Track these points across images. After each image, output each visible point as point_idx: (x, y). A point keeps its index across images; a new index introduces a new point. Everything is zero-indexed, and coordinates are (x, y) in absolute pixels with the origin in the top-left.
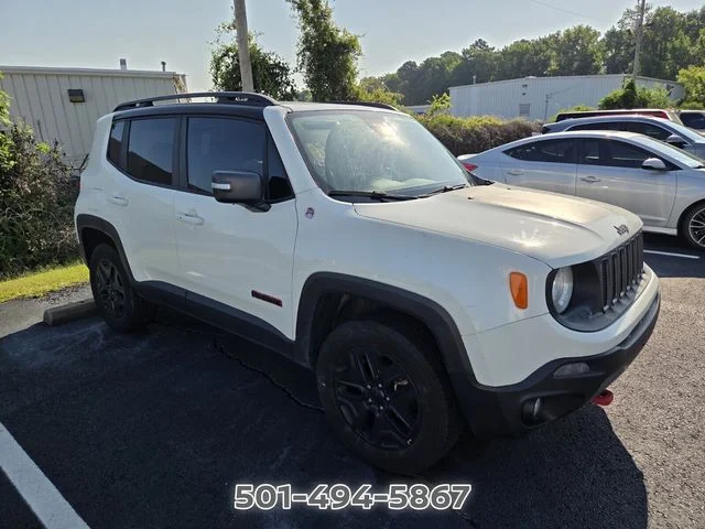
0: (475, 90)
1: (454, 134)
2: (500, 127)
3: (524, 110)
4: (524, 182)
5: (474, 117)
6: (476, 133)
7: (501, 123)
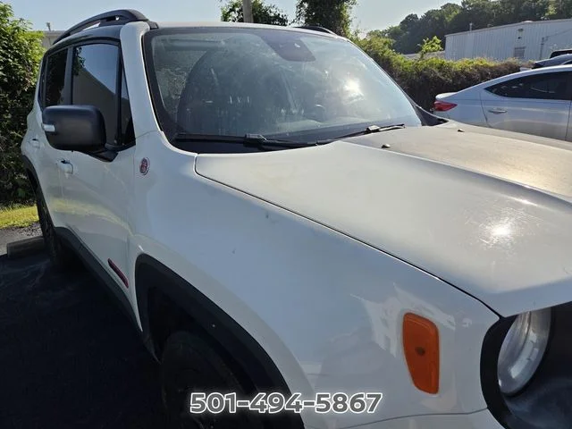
0: (470, 36)
1: (444, 76)
2: (491, 68)
3: (519, 52)
4: (507, 119)
5: (466, 59)
6: (467, 74)
7: (492, 64)
